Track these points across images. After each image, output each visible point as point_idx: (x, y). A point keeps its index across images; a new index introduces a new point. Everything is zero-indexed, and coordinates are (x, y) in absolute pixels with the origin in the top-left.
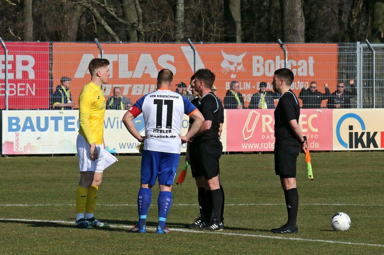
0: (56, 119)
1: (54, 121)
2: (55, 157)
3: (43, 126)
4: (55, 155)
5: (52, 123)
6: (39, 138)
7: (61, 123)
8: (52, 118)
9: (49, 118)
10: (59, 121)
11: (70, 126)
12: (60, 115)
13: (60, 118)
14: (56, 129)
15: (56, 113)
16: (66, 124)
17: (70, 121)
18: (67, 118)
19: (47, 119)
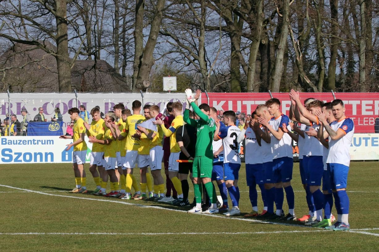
0: (366, 139)
1: (364, 140)
2: (365, 162)
3: (357, 143)
4: (366, 161)
5: (363, 141)
6: (355, 150)
7: (369, 141)
8: (364, 138)
9: (362, 139)
10: (368, 140)
11: (375, 143)
12: (369, 136)
13: (369, 138)
14: (366, 145)
15: (366, 135)
16: (373, 141)
17: (375, 140)
18: (373, 138)
19: (360, 139)
